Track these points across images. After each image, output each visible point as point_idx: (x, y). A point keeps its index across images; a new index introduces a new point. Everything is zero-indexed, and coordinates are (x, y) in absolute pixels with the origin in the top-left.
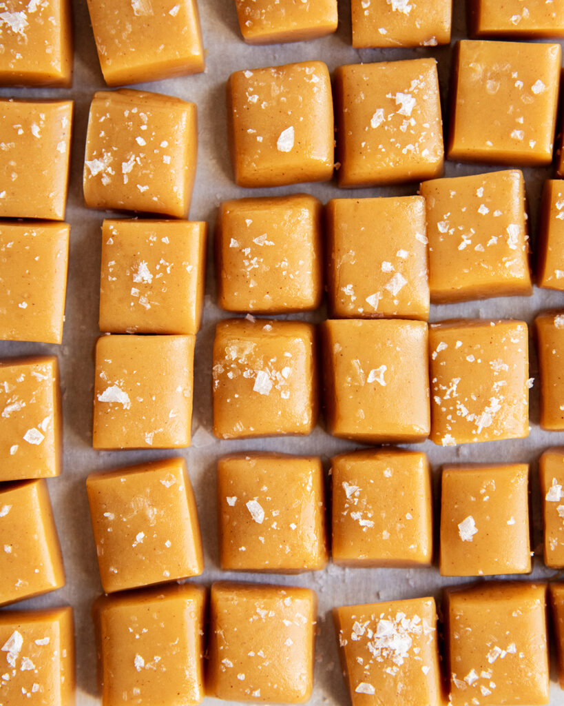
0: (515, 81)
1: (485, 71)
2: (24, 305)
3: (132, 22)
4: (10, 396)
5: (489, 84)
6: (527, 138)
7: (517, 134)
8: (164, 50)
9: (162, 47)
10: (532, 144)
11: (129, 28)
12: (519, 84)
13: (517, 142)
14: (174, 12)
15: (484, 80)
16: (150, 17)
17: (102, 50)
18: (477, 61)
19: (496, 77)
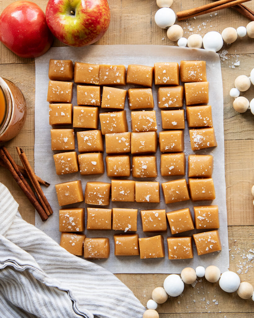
0: (81, 116)
1: (79, 122)
2: (129, 217)
3: (71, 196)
4: (148, 220)
5: (82, 121)
6: (93, 113)
7: (92, 115)
8: (76, 188)
9: (76, 189)
10: (94, 112)
11: (72, 196)
12: (82, 115)
13: (94, 115)
14: (68, 187)
15: (81, 122)
16: (69, 192)
17: (76, 202)
18: (77, 124)
19: (80, 120)
